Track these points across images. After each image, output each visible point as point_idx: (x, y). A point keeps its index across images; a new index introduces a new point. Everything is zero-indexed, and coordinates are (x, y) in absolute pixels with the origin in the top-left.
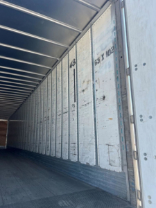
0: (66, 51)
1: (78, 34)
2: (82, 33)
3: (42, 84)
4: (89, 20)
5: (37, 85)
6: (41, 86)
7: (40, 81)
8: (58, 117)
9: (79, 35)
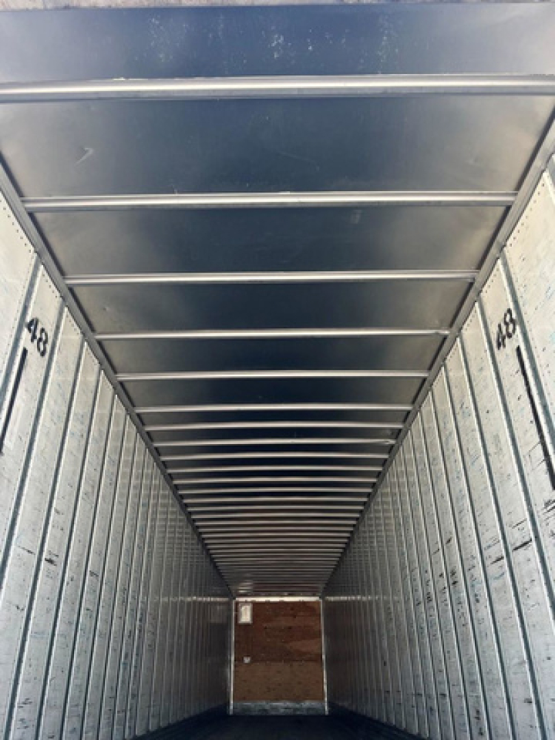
0: (468, 292)
1: (501, 210)
2: (517, 201)
3: (408, 442)
4: (530, 144)
5: (391, 450)
6: (406, 453)
7: (397, 434)
8: (493, 570)
9: (506, 215)
